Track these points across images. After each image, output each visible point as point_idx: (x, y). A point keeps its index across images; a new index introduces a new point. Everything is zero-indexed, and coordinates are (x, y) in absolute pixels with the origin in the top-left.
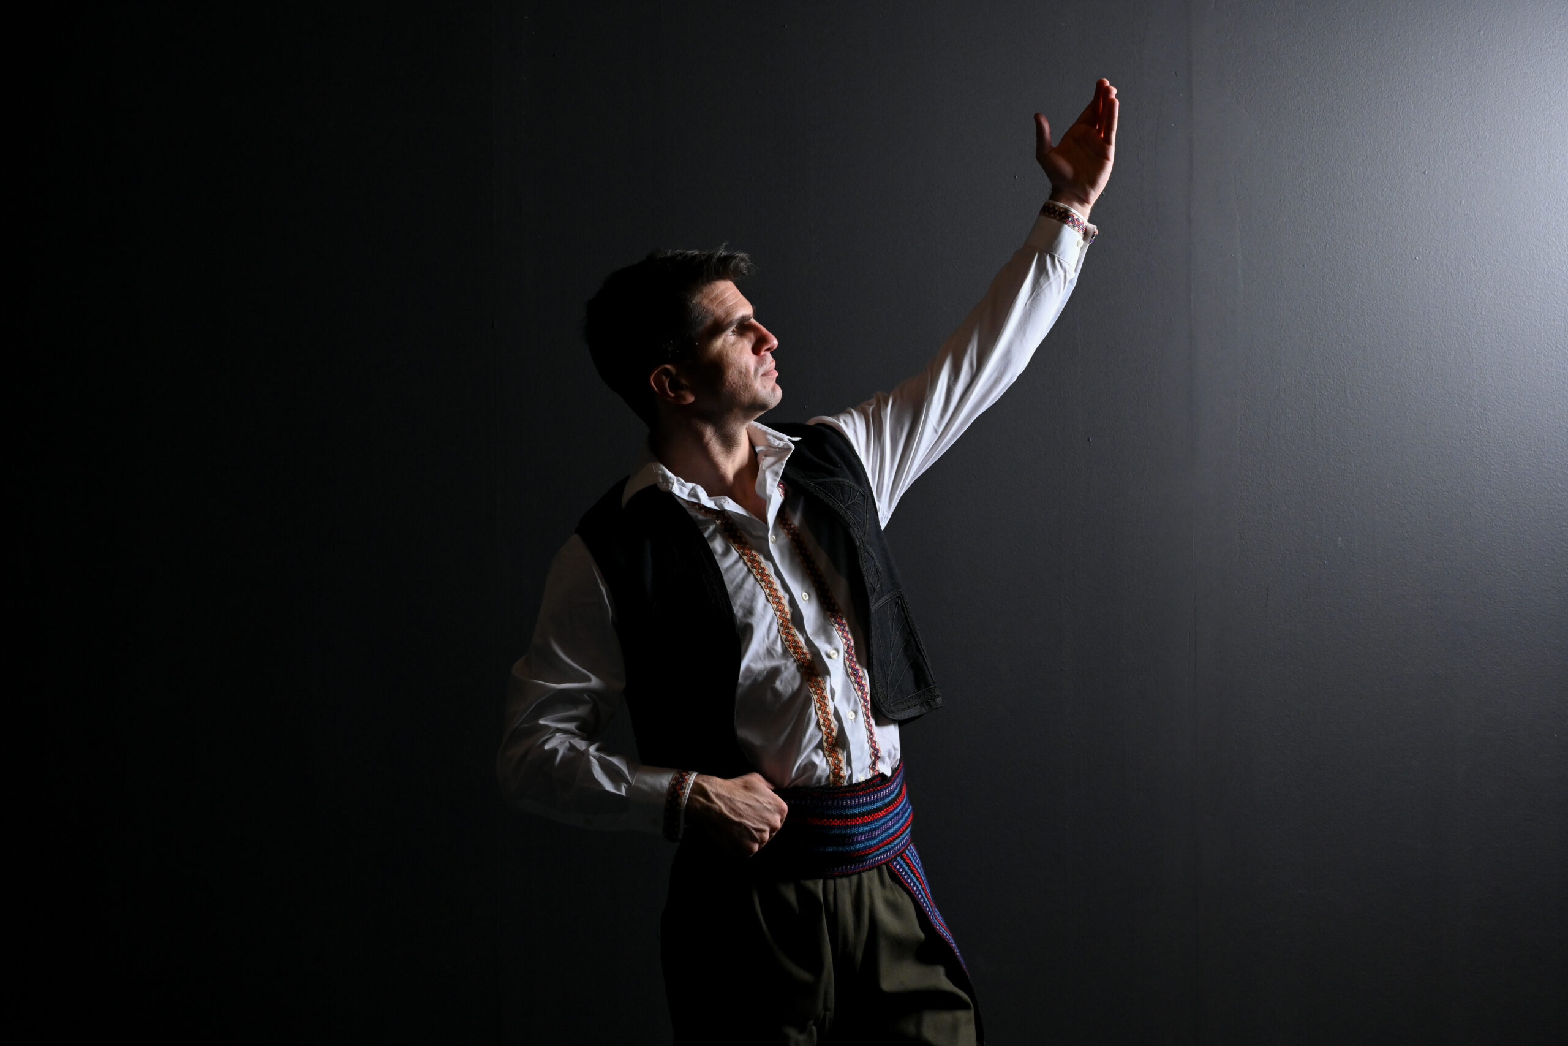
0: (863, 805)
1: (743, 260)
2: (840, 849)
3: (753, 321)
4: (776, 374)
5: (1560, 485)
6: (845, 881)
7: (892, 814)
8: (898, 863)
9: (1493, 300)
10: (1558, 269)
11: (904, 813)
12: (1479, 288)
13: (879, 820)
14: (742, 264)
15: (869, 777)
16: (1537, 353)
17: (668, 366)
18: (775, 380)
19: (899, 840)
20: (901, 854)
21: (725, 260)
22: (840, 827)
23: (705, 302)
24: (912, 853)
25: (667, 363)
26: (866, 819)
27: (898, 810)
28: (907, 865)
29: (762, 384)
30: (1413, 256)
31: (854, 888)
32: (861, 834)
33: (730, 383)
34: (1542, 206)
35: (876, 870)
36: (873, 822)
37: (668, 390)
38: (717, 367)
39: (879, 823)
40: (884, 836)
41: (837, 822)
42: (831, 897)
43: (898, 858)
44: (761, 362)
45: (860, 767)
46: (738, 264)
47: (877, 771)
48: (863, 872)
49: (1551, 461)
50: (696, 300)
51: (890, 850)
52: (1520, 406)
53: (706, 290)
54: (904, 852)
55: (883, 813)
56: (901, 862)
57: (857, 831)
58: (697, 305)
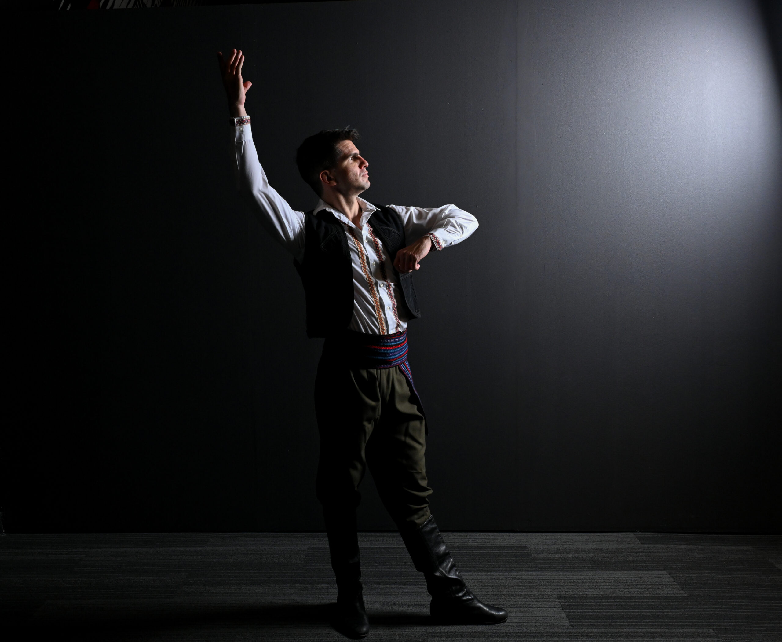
0: (393, 342)
1: (355, 132)
2: (384, 358)
3: (359, 156)
4: (368, 176)
5: (658, 222)
6: (384, 371)
7: (402, 347)
8: (402, 366)
9: (633, 150)
10: (659, 137)
11: (406, 348)
12: (628, 145)
13: (398, 348)
14: (355, 134)
15: (395, 332)
16: (650, 171)
17: (326, 171)
18: (367, 178)
19: (403, 357)
20: (404, 363)
21: (349, 132)
22: (384, 350)
23: (341, 147)
24: (407, 363)
25: (326, 170)
26: (393, 347)
27: (404, 346)
28: (406, 367)
29: (362, 179)
30: (603, 133)
31: (387, 373)
32: (391, 353)
33: (350, 178)
34: (653, 112)
35: (395, 367)
36: (396, 349)
37: (327, 180)
38: (345, 172)
39: (398, 350)
40: (399, 355)
41: (383, 348)
42: (379, 376)
43: (403, 364)
44: (362, 171)
45: (392, 328)
46: (353, 135)
47: (398, 330)
48: (390, 368)
49: (654, 213)
50: (338, 146)
51: (400, 361)
52: (643, 191)
53: (341, 143)
54: (404, 362)
55: (399, 346)
56: (404, 366)
57: (390, 351)
58: (337, 148)
